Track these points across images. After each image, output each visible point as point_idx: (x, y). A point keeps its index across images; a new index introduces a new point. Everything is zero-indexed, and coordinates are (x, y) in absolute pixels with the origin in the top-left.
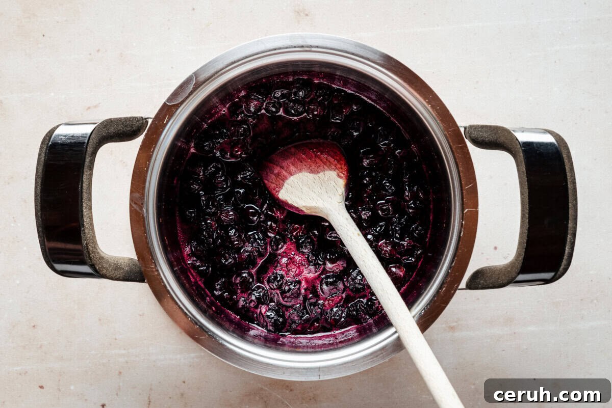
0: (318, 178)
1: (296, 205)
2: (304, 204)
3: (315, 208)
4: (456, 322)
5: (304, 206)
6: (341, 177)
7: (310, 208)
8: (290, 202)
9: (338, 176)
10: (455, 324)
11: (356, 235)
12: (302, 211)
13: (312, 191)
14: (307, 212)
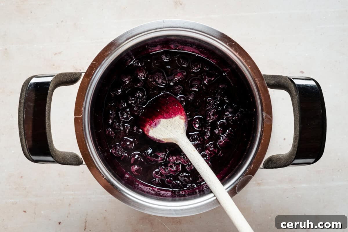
0: (169, 121)
1: (159, 139)
2: (163, 138)
3: (169, 139)
4: (261, 180)
5: (163, 139)
6: (182, 119)
7: (167, 139)
8: (155, 137)
9: (180, 118)
10: (260, 182)
11: (193, 151)
12: (163, 141)
13: (167, 129)
14: (165, 141)
